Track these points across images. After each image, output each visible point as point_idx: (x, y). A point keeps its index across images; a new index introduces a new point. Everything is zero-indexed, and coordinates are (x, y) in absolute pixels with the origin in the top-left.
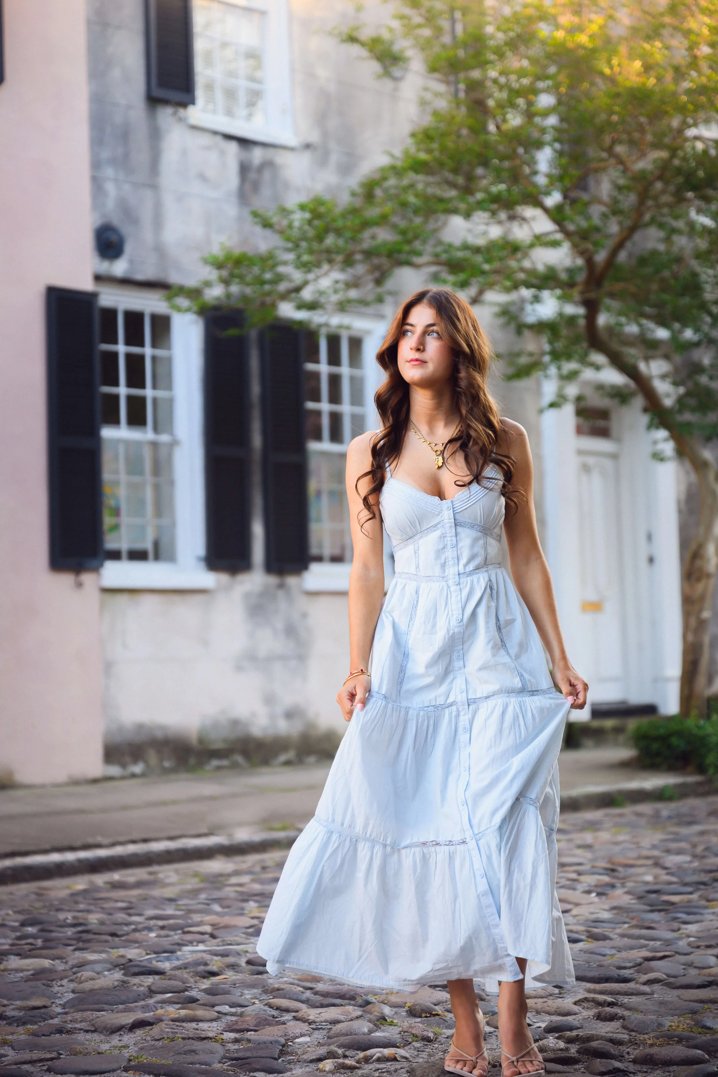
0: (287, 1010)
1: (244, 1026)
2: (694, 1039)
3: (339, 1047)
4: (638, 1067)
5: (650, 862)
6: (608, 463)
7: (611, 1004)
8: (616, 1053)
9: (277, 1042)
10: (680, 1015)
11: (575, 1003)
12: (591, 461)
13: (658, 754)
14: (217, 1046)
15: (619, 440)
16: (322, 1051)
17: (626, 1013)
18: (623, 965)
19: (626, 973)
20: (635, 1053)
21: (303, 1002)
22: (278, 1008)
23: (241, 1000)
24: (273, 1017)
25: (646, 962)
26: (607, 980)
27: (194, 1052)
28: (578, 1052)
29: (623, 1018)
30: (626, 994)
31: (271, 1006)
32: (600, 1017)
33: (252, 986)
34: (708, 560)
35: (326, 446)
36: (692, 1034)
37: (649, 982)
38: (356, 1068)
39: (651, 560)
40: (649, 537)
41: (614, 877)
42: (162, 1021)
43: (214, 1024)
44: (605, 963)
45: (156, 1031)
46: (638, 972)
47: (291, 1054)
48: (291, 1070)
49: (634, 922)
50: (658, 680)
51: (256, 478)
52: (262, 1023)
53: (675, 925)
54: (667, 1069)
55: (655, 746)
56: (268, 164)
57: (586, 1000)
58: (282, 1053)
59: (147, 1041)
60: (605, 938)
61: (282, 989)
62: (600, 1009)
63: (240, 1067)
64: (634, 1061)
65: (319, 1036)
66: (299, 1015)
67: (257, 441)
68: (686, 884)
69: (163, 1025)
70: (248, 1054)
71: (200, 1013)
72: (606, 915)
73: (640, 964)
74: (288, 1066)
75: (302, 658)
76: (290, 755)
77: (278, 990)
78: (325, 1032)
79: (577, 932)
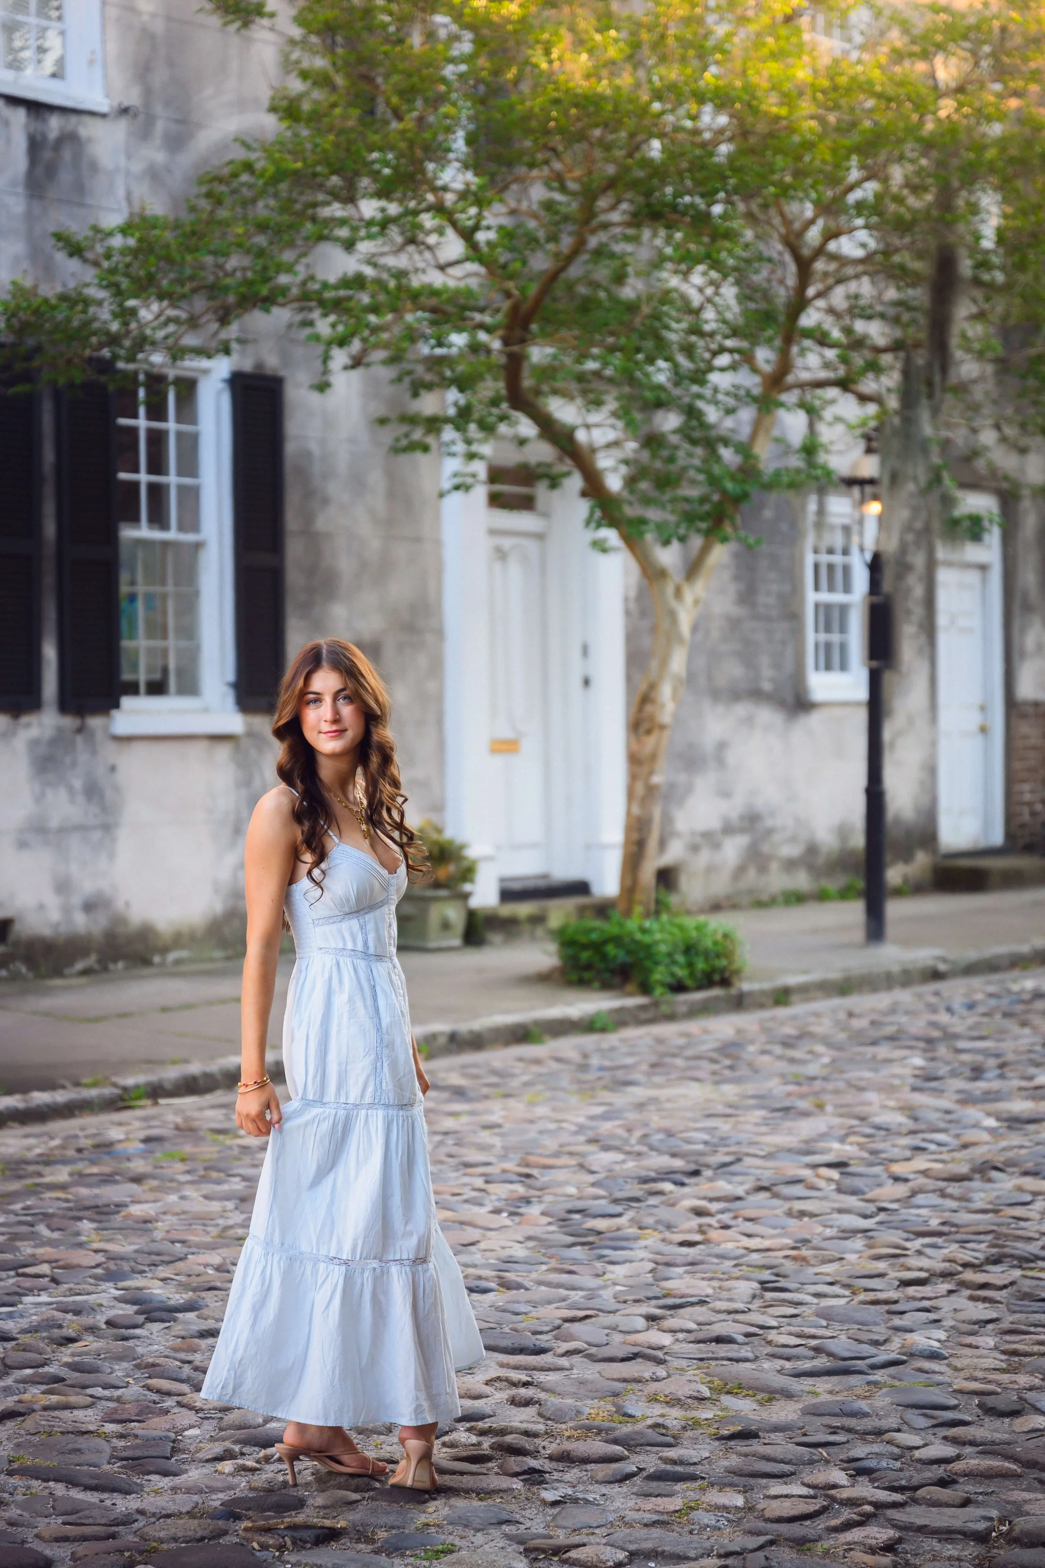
0: (169, 1394)
1: (125, 1416)
2: (613, 1429)
3: (236, 1442)
4: (554, 1465)
5: (573, 1162)
6: (531, 546)
7: (526, 1384)
8: (532, 1448)
9: (167, 1437)
10: (601, 1398)
11: (487, 1383)
12: (507, 543)
13: (588, 967)
14: (100, 1442)
15: (546, 515)
16: (217, 1449)
17: (542, 1396)
18: (540, 1329)
19: (543, 1340)
20: (552, 1447)
21: (182, 1381)
22: (158, 1391)
23: (111, 1379)
24: (155, 1402)
25: (567, 1325)
26: (522, 1351)
27: (79, 1450)
28: (491, 1447)
29: (539, 1402)
30: (542, 1369)
31: (149, 1388)
32: (514, 1402)
33: (120, 1358)
34: (663, 706)
35: (144, 531)
36: (613, 1425)
37: (568, 1353)
38: (257, 1469)
39: (587, 682)
40: (585, 651)
41: (530, 1187)
42: (34, 1411)
43: (90, 1412)
44: (520, 1326)
45: (29, 1423)
46: (556, 1338)
47: (183, 1451)
48: (186, 1471)
49: (553, 1263)
50: (592, 847)
51: (49, 580)
52: (145, 1412)
53: (599, 1265)
54: (584, 1467)
55: (585, 955)
56: (70, 138)
57: (499, 1379)
58: (175, 1451)
59: (21, 1436)
60: (519, 1286)
61: (157, 1365)
62: (514, 1391)
63: (132, 1468)
64: (551, 1458)
65: (209, 1427)
66: (184, 1400)
67: (50, 529)
68: (616, 1201)
69: (37, 1416)
70: (138, 1453)
71: (73, 1399)
72: (519, 1252)
73: (558, 1327)
74: (184, 1467)
75: (107, 828)
76: (91, 960)
77: (154, 1365)
78: (215, 1422)
79: (486, 1279)
